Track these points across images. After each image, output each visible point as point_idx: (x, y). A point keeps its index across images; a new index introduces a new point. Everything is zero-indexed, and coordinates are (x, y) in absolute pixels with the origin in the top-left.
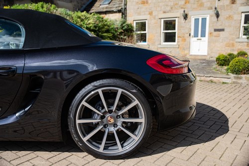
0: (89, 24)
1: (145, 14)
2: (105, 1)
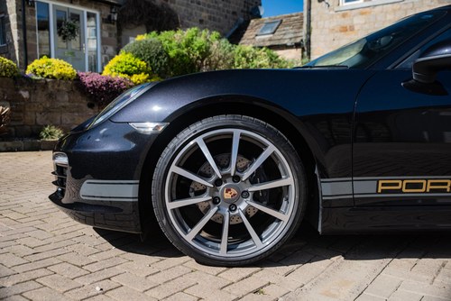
2: (264, 29)
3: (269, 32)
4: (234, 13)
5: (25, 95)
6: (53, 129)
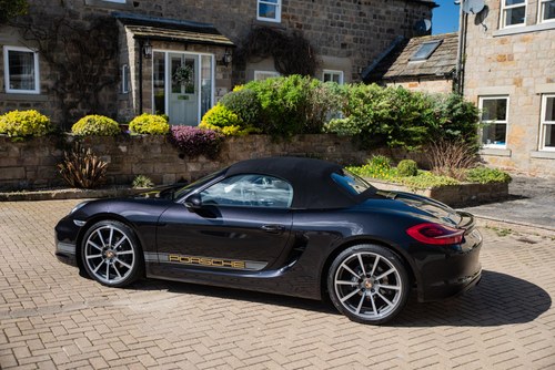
0: (381, 108)
1: (504, 84)
2: (419, 52)
3: (423, 56)
4: (390, 31)
5: (124, 149)
6: (143, 179)
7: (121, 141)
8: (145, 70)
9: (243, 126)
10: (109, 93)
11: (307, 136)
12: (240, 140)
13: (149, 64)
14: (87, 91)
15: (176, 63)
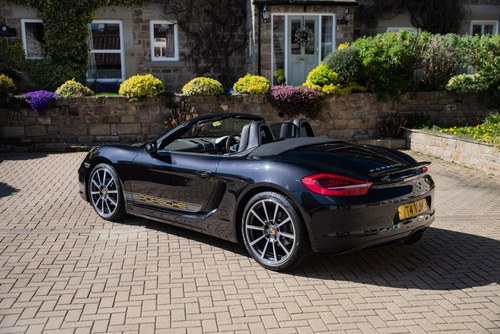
5: (225, 108)
7: (223, 100)
8: (264, 34)
9: (343, 84)
10: (239, 57)
11: (420, 93)
12: (342, 98)
13: (269, 28)
14: (219, 56)
15: (295, 25)
